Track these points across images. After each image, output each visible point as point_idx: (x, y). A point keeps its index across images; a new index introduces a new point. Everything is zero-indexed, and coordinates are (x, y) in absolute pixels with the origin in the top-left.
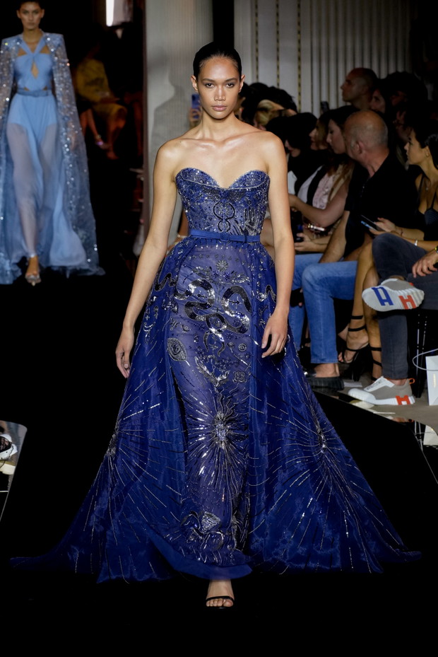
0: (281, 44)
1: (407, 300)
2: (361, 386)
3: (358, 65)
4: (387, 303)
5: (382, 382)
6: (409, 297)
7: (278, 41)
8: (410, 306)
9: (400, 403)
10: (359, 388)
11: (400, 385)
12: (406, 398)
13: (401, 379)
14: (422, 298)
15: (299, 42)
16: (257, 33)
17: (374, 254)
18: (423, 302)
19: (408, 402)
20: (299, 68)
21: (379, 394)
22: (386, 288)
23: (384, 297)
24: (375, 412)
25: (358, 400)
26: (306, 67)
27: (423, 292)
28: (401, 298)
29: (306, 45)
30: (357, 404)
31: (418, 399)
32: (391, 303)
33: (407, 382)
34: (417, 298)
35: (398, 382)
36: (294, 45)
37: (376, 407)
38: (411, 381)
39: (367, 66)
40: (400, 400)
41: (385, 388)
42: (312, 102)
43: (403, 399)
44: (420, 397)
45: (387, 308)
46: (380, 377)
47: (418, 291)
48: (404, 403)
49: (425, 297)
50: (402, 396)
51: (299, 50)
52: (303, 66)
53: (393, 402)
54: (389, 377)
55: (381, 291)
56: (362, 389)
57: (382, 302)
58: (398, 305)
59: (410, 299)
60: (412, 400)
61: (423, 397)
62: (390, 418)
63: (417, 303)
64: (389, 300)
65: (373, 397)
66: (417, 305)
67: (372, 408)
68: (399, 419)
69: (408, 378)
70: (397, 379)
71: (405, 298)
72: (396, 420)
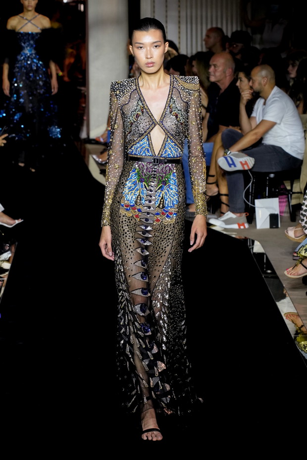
0: (169, 13)
1: (245, 164)
2: (216, 217)
3: (214, 26)
4: (232, 166)
5: (229, 215)
6: (246, 162)
7: (166, 11)
8: (246, 168)
9: (239, 227)
10: (215, 218)
11: (240, 216)
12: (243, 225)
13: (240, 213)
14: (253, 163)
15: (179, 12)
16: (154, 7)
17: (223, 139)
18: (254, 165)
19: (245, 227)
20: (179, 27)
21: (227, 222)
22: (232, 157)
23: (231, 162)
24: (225, 233)
25: (214, 226)
26: (183, 27)
27: (253, 159)
28: (241, 162)
29: (183, 14)
30: (214, 228)
31: (250, 225)
32: (235, 166)
33: (244, 215)
34: (250, 162)
35: (238, 215)
36: (176, 14)
37: (225, 229)
38: (246, 214)
39: (219, 26)
40: (239, 225)
41: (231, 219)
42: (187, 48)
43: (242, 225)
44: (251, 223)
45: (232, 169)
46: (228, 211)
47: (251, 158)
48: (242, 227)
49: (255, 162)
50: (241, 223)
51: (179, 17)
52: (181, 26)
53: (236, 226)
54: (233, 212)
55: (229, 159)
56: (217, 219)
57: (230, 165)
58: (239, 167)
59: (246, 163)
60: (247, 226)
61: (253, 224)
62: (234, 236)
63: (251, 166)
64: (234, 164)
65: (224, 223)
66: (250, 167)
67: (223, 230)
68: (239, 237)
69: (245, 212)
70: (237, 213)
71: (243, 163)
72: (237, 237)
